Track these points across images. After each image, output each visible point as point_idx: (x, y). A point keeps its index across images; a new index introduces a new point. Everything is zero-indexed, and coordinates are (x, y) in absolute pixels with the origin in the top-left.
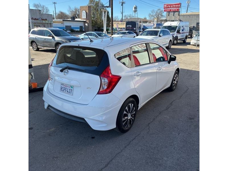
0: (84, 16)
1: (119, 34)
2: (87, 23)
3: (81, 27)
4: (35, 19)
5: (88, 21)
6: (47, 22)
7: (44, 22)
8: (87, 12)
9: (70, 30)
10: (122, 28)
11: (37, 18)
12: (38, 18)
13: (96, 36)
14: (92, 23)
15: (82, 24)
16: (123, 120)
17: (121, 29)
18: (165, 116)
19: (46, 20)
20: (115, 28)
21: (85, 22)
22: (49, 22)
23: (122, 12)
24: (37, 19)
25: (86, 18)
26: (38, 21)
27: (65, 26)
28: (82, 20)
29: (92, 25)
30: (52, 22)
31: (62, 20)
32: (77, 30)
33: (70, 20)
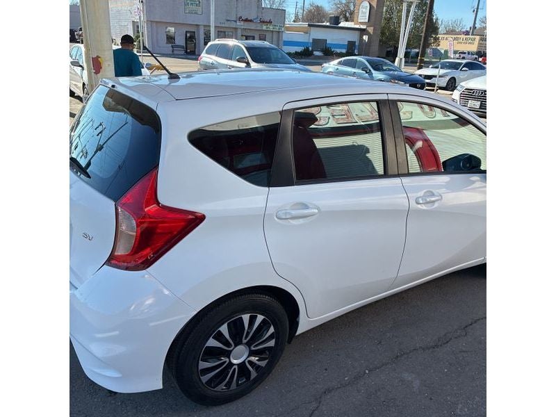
0: (363, 15)
1: (437, 67)
2: (368, 33)
3: (351, 44)
4: (246, 20)
5: (371, 30)
6: (271, 27)
7: (264, 28)
8: (374, 4)
9: (322, 51)
10: (465, 53)
11: (249, 19)
12: (252, 18)
13: (365, 69)
14: (383, 33)
15: (354, 37)
16: (200, 368)
17: (462, 55)
18: (407, 376)
19: (270, 22)
20: (443, 52)
21: (363, 31)
22: (277, 29)
23: (478, 9)
24: (251, 21)
25: (367, 21)
26: (252, 26)
27: (311, 41)
28: (357, 26)
29: (380, 41)
30: (283, 29)
31: (306, 25)
32: (338, 51)
33: (328, 24)
